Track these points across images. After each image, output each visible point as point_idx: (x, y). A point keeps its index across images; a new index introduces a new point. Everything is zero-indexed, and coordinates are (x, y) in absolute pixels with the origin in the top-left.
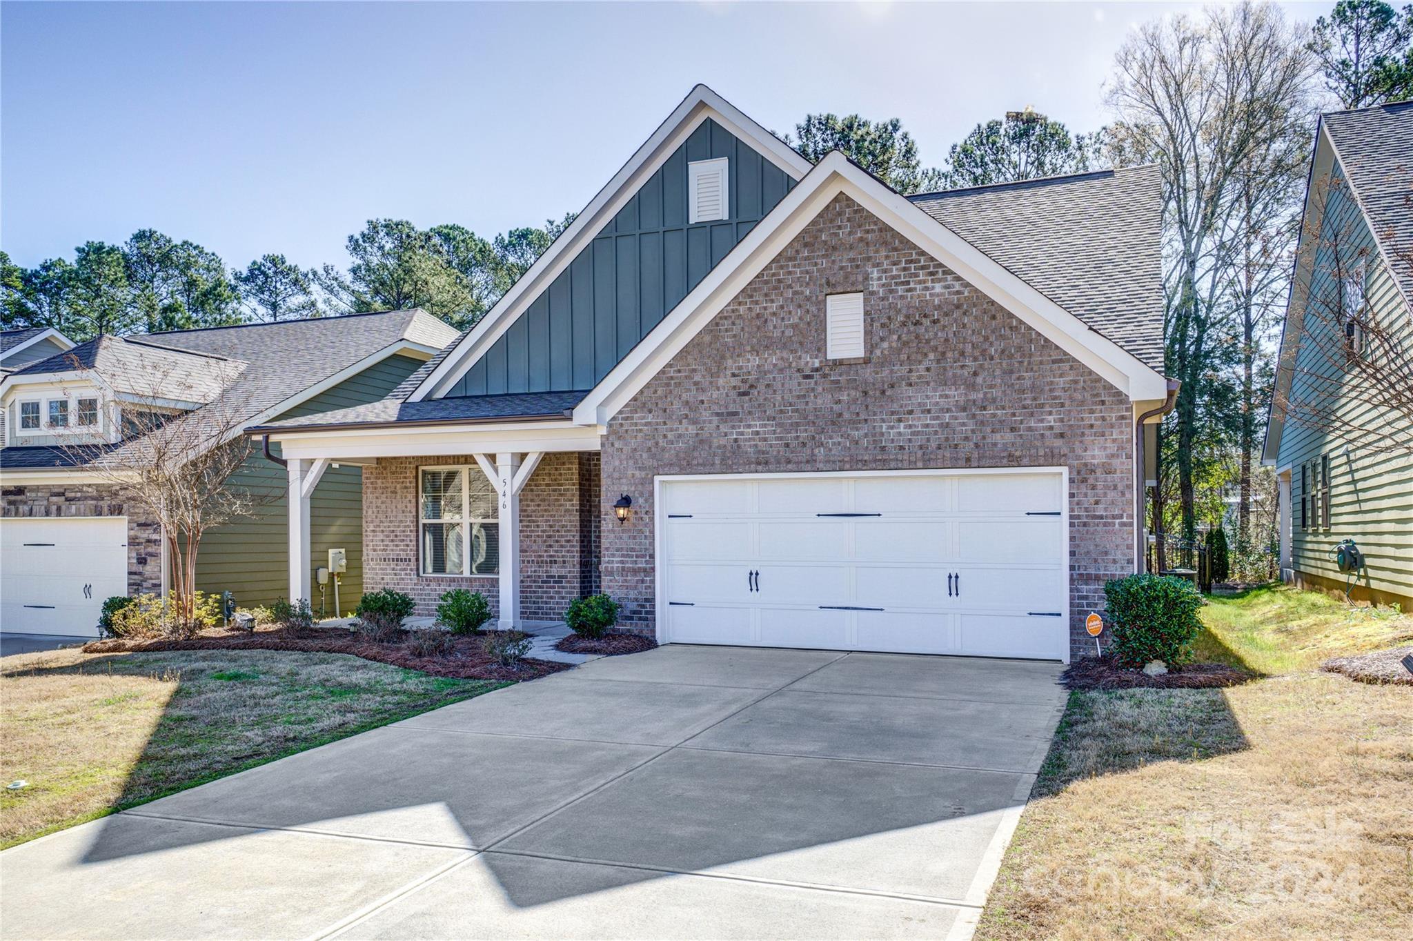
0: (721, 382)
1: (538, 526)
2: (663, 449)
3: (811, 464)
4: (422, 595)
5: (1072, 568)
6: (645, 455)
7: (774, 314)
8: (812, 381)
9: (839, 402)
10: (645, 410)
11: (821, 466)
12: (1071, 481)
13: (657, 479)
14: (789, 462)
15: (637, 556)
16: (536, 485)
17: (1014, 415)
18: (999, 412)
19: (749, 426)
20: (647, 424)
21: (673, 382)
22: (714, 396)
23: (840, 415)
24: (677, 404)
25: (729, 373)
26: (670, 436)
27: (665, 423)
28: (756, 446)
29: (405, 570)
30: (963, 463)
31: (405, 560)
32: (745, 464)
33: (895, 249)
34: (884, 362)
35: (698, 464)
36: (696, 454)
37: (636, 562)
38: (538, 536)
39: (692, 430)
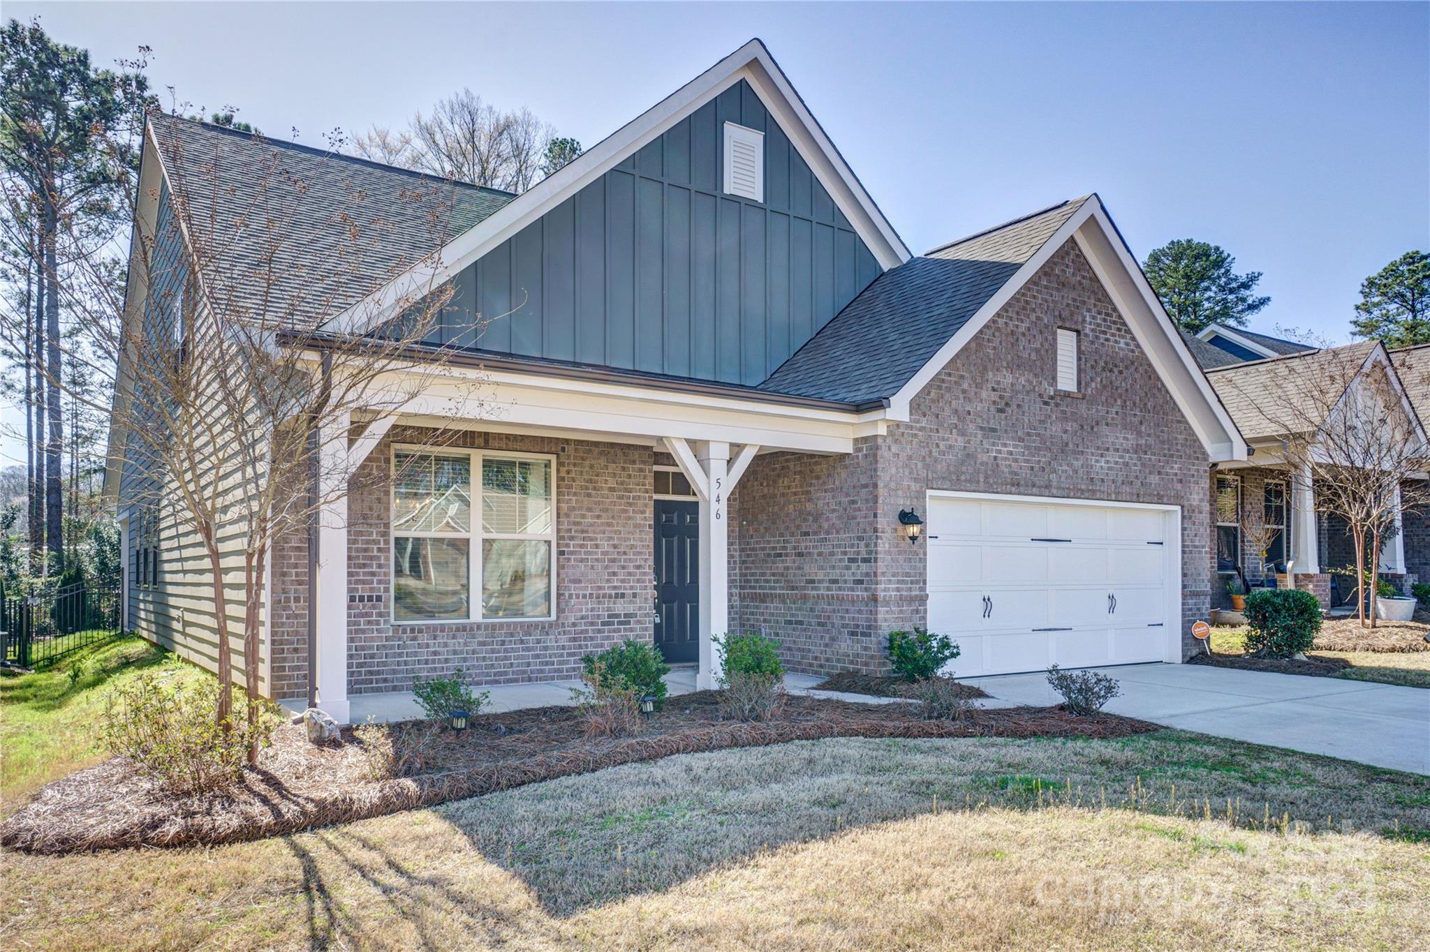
0: (984, 394)
1: (597, 546)
2: (936, 460)
3: (1045, 489)
4: (400, 655)
5: (1184, 587)
6: (920, 465)
7: (1024, 334)
8: (1049, 408)
9: (1065, 432)
10: (920, 412)
11: (1055, 491)
12: (1183, 517)
13: (929, 492)
14: (1034, 486)
15: (912, 582)
16: (595, 489)
17: (1159, 461)
18: (1153, 457)
19: (1005, 445)
20: (921, 429)
21: (944, 385)
22: (979, 408)
23: (1067, 445)
24: (947, 411)
25: (989, 386)
26: (942, 444)
27: (938, 431)
28: (1010, 466)
29: (367, 615)
30: (1135, 498)
31: (370, 599)
32: (1002, 484)
33: (1099, 300)
34: (1092, 401)
35: (966, 481)
36: (964, 469)
37: (910, 589)
38: (597, 560)
39: (961, 442)
